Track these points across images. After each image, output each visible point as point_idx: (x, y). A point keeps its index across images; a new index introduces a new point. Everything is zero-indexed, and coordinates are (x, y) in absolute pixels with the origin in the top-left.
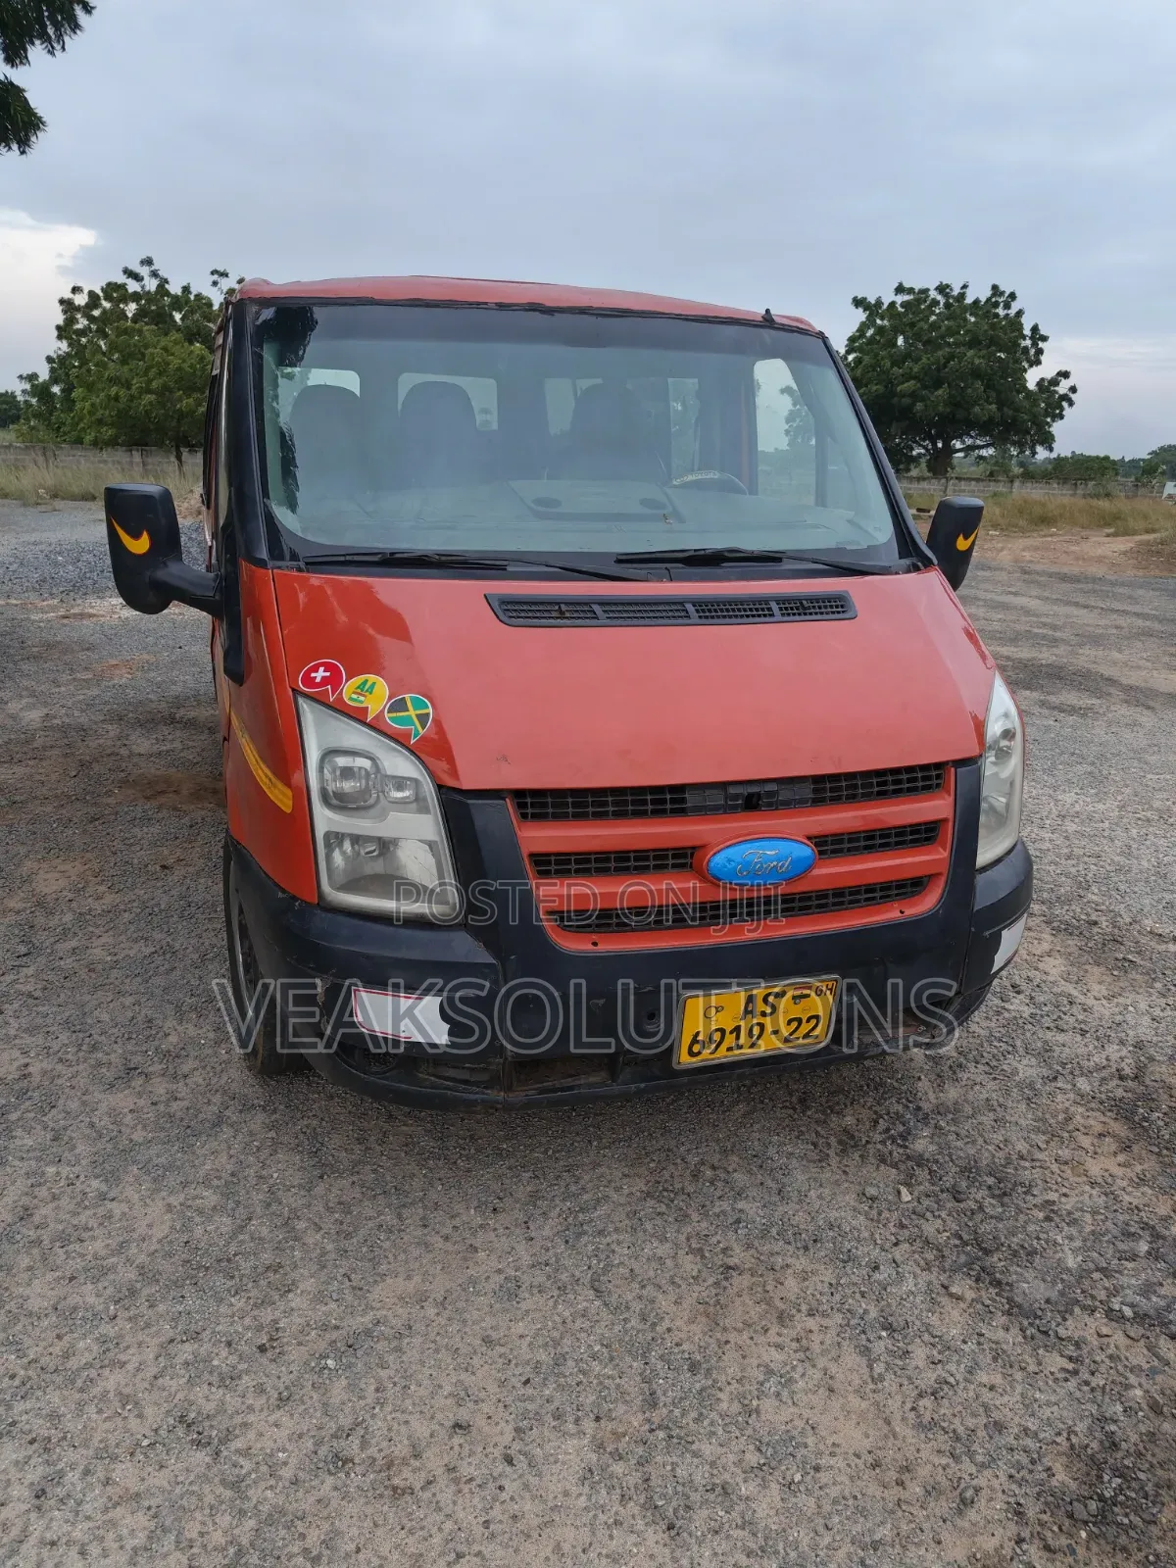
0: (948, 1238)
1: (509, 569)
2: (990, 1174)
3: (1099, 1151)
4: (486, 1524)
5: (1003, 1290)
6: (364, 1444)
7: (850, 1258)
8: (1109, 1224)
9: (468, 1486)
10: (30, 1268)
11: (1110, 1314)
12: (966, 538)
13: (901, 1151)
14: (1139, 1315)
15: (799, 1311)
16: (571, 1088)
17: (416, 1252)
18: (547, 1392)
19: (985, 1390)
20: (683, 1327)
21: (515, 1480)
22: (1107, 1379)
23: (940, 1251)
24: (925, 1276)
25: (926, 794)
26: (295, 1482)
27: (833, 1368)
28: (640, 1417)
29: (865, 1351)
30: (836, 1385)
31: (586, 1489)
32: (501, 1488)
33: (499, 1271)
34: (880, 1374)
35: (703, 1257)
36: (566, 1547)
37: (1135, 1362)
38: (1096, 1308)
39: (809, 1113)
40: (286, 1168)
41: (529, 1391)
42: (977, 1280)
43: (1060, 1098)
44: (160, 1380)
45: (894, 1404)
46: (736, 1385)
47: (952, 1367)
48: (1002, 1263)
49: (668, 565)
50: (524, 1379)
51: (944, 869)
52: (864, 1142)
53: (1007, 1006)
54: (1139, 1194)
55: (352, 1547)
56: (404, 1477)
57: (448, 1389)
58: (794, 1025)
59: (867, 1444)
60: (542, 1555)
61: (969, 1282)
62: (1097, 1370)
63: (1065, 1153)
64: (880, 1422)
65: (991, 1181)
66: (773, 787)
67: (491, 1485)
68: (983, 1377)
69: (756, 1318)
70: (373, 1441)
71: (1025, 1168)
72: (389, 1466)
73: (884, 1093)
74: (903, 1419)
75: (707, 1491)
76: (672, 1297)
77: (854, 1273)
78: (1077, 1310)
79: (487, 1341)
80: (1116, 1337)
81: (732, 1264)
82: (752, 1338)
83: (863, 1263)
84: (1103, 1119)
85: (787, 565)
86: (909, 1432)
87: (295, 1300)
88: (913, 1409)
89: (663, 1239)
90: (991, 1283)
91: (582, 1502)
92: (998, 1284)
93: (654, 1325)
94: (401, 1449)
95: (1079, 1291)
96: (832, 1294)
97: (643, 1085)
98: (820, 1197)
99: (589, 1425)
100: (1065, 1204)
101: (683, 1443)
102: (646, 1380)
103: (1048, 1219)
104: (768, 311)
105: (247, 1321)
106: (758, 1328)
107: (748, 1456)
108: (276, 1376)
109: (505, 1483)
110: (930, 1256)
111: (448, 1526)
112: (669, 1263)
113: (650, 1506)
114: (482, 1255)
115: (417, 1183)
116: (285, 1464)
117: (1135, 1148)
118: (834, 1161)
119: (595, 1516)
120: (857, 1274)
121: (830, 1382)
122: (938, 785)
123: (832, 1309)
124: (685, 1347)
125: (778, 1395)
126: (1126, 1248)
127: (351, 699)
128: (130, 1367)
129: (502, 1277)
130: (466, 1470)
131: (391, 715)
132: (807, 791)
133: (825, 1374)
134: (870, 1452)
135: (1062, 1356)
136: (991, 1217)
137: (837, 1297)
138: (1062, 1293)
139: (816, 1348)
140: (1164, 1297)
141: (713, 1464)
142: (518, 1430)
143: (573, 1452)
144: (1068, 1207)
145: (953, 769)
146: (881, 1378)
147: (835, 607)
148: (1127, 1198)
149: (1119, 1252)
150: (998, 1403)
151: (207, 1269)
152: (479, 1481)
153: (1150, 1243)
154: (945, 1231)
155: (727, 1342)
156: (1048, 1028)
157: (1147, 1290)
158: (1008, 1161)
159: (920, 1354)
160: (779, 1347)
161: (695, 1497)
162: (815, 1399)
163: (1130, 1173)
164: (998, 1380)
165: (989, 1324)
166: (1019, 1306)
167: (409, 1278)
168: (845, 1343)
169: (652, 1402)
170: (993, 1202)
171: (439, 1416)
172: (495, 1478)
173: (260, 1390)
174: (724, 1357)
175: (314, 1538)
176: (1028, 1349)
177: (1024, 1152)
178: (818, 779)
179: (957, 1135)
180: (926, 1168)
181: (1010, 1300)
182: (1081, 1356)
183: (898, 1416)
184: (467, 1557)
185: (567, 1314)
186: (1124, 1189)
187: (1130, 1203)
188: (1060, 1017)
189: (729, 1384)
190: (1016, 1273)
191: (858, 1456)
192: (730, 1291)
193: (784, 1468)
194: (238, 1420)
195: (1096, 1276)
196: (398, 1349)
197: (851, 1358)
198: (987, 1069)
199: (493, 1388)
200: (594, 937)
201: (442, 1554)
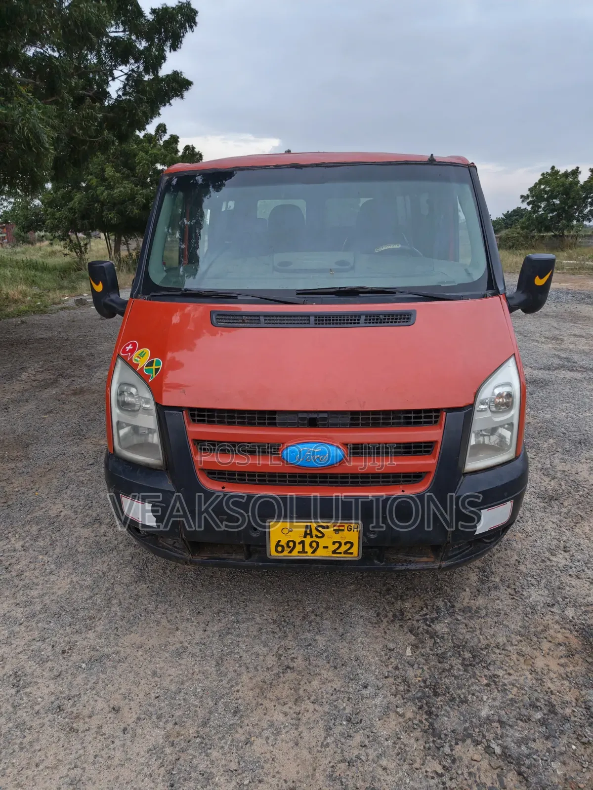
0: (419, 681)
1: (239, 298)
2: (470, 652)
3: (551, 653)
4: (96, 756)
5: (430, 718)
6: (74, 705)
7: (355, 678)
8: (526, 697)
9: (100, 737)
10: (7, 597)
11: (488, 750)
12: (541, 278)
13: (425, 627)
14: (505, 754)
15: (309, 699)
16: (224, 559)
17: (152, 624)
18: (162, 705)
19: (380, 769)
20: (246, 692)
21: (121, 740)
22: (458, 785)
23: (409, 686)
24: (391, 698)
25: (426, 426)
26: (37, 713)
27: (305, 734)
28: (196, 729)
29: (328, 729)
30: (301, 743)
31: (147, 755)
32: (113, 742)
33: (181, 642)
34: (328, 743)
35: (279, 659)
36: (121, 778)
37: (483, 780)
38: (481, 742)
39: (388, 596)
40: (127, 575)
41: (156, 702)
42: (421, 708)
43: (548, 617)
44: (20, 655)
45: (324, 762)
46: (251, 727)
47: (370, 751)
48: (441, 703)
49: (322, 296)
50: (157, 695)
51: (433, 470)
52: (408, 618)
53: (552, 558)
54: (559, 684)
55: (39, 748)
56: (80, 725)
57: (123, 691)
58: (337, 545)
59: (295, 777)
60: (108, 779)
61: (414, 708)
62: (456, 778)
63: (527, 650)
64: (310, 768)
65: (467, 655)
66: (325, 415)
67: (110, 740)
68: (384, 762)
69: (284, 697)
70: (78, 705)
71: (495, 653)
72: (77, 717)
73: (439, 594)
74: (325, 771)
75: (200, 774)
76: (250, 675)
77: (352, 687)
78: (469, 741)
79: (154, 674)
80: (482, 763)
81: (292, 666)
82: (275, 706)
83: (360, 683)
84: (568, 635)
85: (398, 296)
86: (322, 778)
87: (91, 635)
88: (333, 767)
89: (265, 645)
90: (426, 712)
91: (142, 760)
92: (430, 713)
93: (232, 686)
94: (86, 712)
95: (477, 730)
96: (332, 694)
97: (261, 564)
98: (362, 643)
99: (170, 726)
100: (505, 679)
101: (205, 747)
102: (210, 713)
103: (488, 685)
104: (432, 155)
105: (66, 639)
106: (282, 702)
107: (232, 763)
108: (61, 664)
109: (116, 741)
110: (401, 688)
111: (81, 752)
112: (261, 658)
113: (169, 772)
114: (179, 633)
115: (174, 593)
116: (39, 704)
117: (577, 656)
118: (384, 625)
119: (143, 768)
120: (353, 687)
121: (299, 739)
122: (436, 422)
123: (327, 702)
124: (239, 701)
125: (268, 738)
126: (526, 713)
127: (135, 360)
128: (13, 646)
129: (181, 645)
130: (105, 729)
131: (147, 368)
132: (348, 419)
133: (299, 735)
134: (293, 782)
135: (440, 764)
136: (453, 676)
137: (334, 697)
138: (466, 729)
139: (304, 720)
140: (531, 748)
141: (212, 762)
142: (139, 719)
143: (155, 735)
144: (506, 681)
145: (445, 413)
146: (328, 745)
147: (405, 318)
148: (550, 685)
149: (520, 714)
150: (382, 778)
151: (67, 612)
152: (106, 736)
153: (545, 715)
154: (420, 677)
155: (262, 704)
156: (570, 575)
157: (524, 741)
158: (488, 646)
159: (358, 738)
160: (286, 714)
161: (193, 775)
162: (285, 747)
163: (562, 670)
164: (392, 766)
165: (409, 734)
166: (434, 729)
167: (142, 636)
168: (321, 722)
169: (204, 724)
170: (460, 667)
171: (111, 702)
172: (113, 737)
173: (51, 670)
174: (254, 712)
175: (29, 738)
176: (422, 754)
177: (501, 644)
178: (354, 413)
179: (466, 625)
180: (433, 640)
181: (431, 724)
182: (451, 767)
183: (322, 767)
184: (78, 769)
185: (197, 670)
186: (551, 679)
187: (549, 688)
188: (583, 571)
189: (248, 725)
190: (446, 710)
191: (285, 781)
192: (280, 680)
193: (244, 775)
194: (35, 680)
195: (496, 724)
196: (115, 667)
197: (319, 732)
198: (513, 592)
199: (141, 696)
200: (225, 484)
201: (70, 763)
